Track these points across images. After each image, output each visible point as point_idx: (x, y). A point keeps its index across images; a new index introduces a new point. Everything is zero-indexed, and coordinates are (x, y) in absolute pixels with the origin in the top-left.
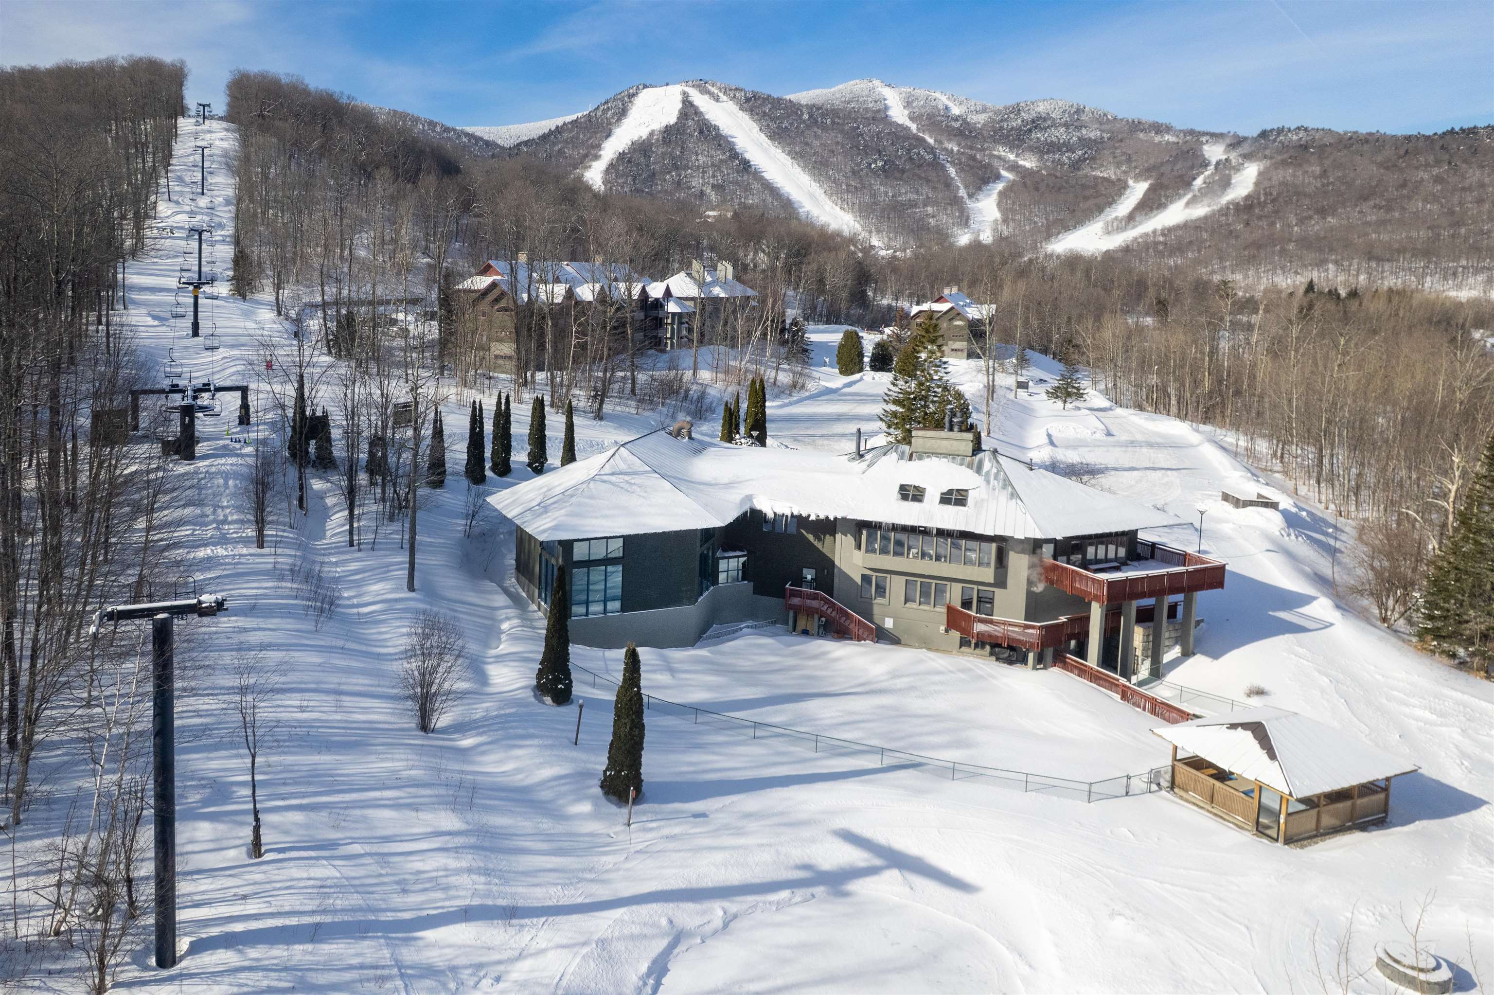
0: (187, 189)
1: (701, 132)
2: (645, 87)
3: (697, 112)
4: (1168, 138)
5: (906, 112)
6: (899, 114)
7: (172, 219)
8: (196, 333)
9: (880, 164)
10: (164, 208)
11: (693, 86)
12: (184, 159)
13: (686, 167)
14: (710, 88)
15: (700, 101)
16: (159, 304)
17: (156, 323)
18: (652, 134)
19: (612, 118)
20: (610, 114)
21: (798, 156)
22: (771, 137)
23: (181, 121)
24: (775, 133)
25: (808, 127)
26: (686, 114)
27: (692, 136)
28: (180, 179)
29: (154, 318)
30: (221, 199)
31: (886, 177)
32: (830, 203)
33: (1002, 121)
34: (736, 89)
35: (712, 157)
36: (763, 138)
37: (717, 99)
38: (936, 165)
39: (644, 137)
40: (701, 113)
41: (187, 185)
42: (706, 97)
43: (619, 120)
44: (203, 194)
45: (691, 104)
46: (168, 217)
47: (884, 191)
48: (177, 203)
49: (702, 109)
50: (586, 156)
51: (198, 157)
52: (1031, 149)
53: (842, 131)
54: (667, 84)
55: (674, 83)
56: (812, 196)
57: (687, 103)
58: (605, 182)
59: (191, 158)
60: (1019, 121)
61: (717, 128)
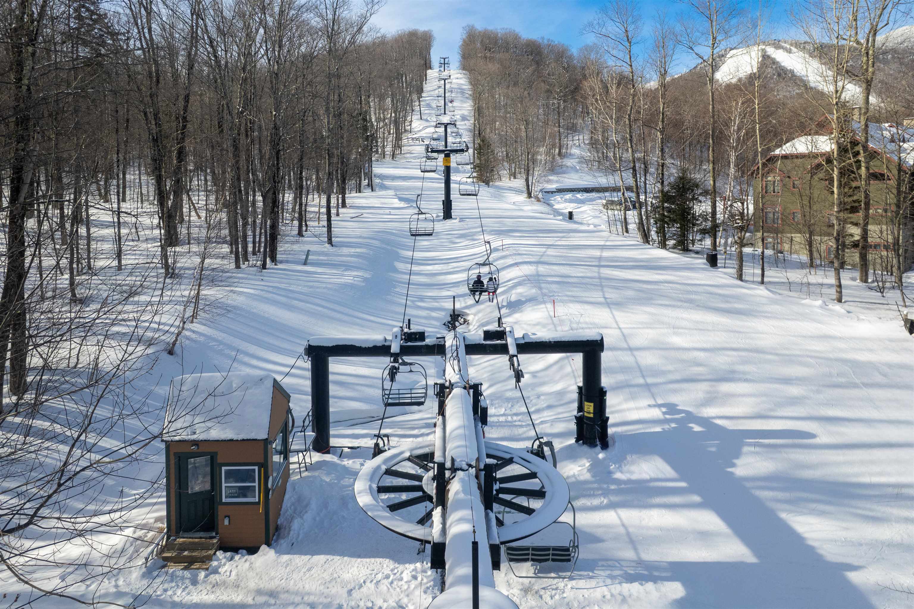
0: (434, 112)
1: (779, 75)
2: (731, 49)
3: (774, 62)
7: (424, 132)
8: (448, 214)
10: (417, 124)
11: (769, 45)
12: (432, 93)
14: (783, 44)
15: (776, 54)
16: (408, 189)
17: (402, 204)
23: (429, 72)
26: (765, 64)
27: (772, 79)
28: (429, 106)
29: (401, 199)
30: (458, 117)
34: (805, 43)
35: (790, 92)
40: (778, 62)
41: (433, 109)
42: (780, 51)
44: (445, 114)
45: (769, 57)
46: (420, 131)
48: (427, 120)
49: (778, 60)
51: (442, 90)
55: (754, 45)
57: (766, 57)
59: (437, 92)
61: (792, 72)
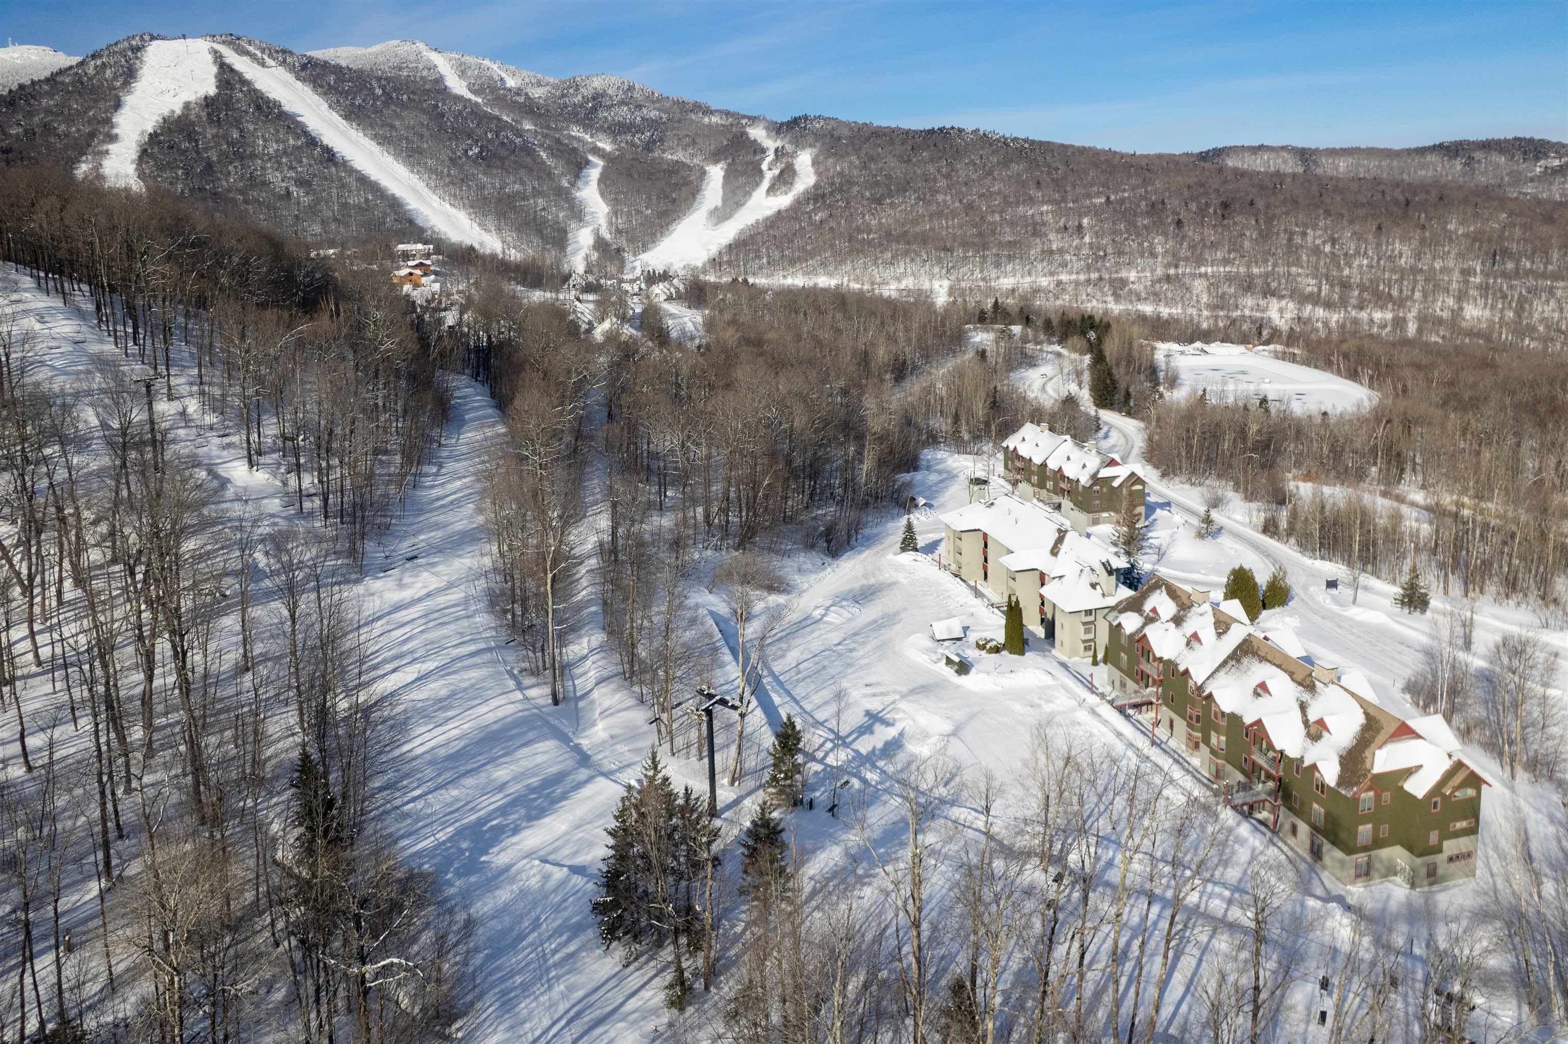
1: (258, 108)
2: (153, 38)
3: (243, 81)
4: (715, 119)
5: (465, 84)
6: (457, 86)
9: (477, 150)
11: (224, 42)
13: (253, 156)
14: (247, 46)
15: (241, 64)
18: (187, 106)
19: (115, 78)
20: (108, 73)
21: (383, 141)
22: (346, 117)
24: (352, 112)
25: (386, 104)
26: (228, 82)
27: (246, 112)
31: (489, 166)
32: (435, 197)
33: (563, 96)
34: (283, 51)
35: (282, 142)
36: (335, 117)
37: (263, 64)
38: (528, 150)
39: (178, 112)
40: (249, 83)
42: (246, 59)
43: (126, 84)
45: (230, 69)
47: (490, 181)
49: (248, 78)
50: (92, 135)
52: (602, 129)
53: (423, 111)
54: (184, 37)
55: (195, 36)
56: (415, 191)
57: (224, 67)
58: (141, 176)
60: (580, 97)
61: (278, 104)
